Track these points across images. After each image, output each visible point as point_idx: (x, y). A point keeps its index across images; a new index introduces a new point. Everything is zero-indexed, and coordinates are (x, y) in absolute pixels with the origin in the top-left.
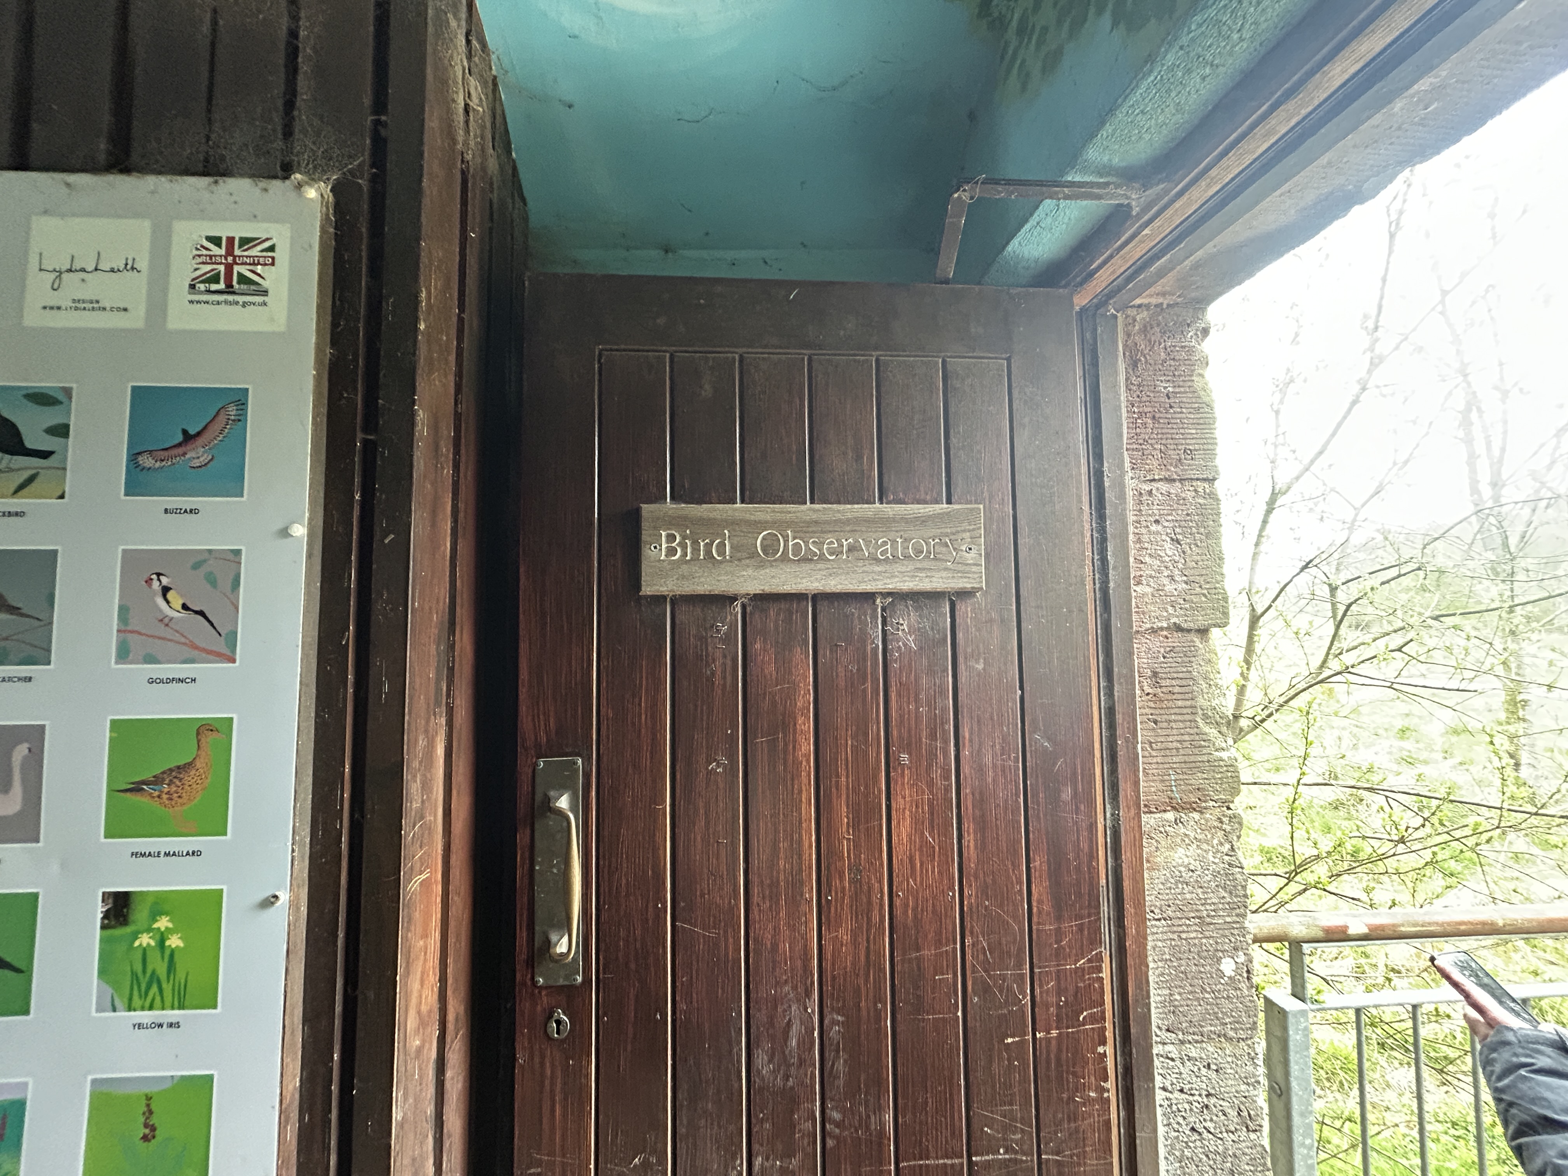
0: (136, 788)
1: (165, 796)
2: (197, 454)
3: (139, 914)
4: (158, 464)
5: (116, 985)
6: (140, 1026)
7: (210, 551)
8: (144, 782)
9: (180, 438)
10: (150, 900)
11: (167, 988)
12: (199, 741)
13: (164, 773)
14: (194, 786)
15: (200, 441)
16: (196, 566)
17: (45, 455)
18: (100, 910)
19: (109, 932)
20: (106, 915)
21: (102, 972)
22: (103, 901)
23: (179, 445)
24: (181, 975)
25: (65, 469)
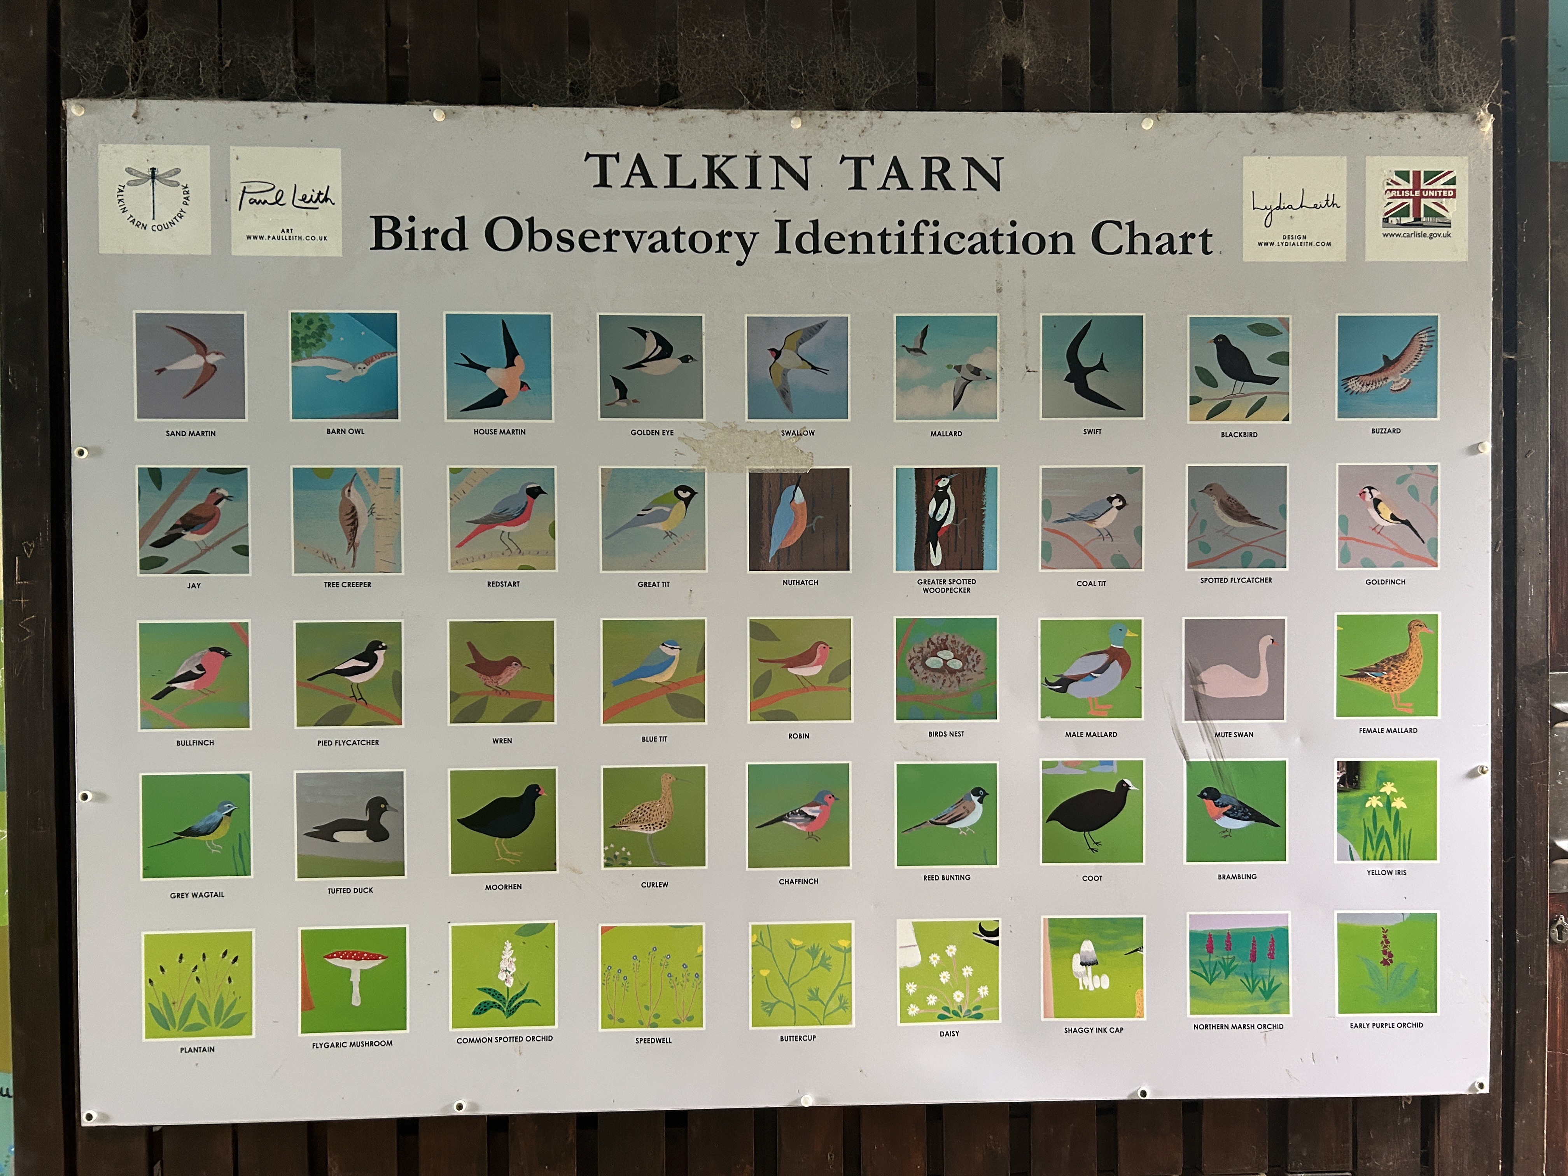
0: (1361, 674)
1: (1385, 682)
2: (1396, 379)
3: (1369, 780)
4: (1364, 389)
5: (1352, 840)
6: (1373, 872)
7: (1411, 467)
8: (1367, 670)
9: (1382, 364)
10: (1377, 769)
11: (1394, 843)
12: (1410, 635)
13: (1383, 661)
14: (1409, 673)
15: (1399, 367)
16: (1401, 481)
17: (1270, 381)
18: (1336, 776)
19: (1343, 795)
20: (1342, 781)
21: (1340, 828)
22: (1338, 770)
23: (1380, 371)
24: (1405, 830)
25: (1288, 394)
